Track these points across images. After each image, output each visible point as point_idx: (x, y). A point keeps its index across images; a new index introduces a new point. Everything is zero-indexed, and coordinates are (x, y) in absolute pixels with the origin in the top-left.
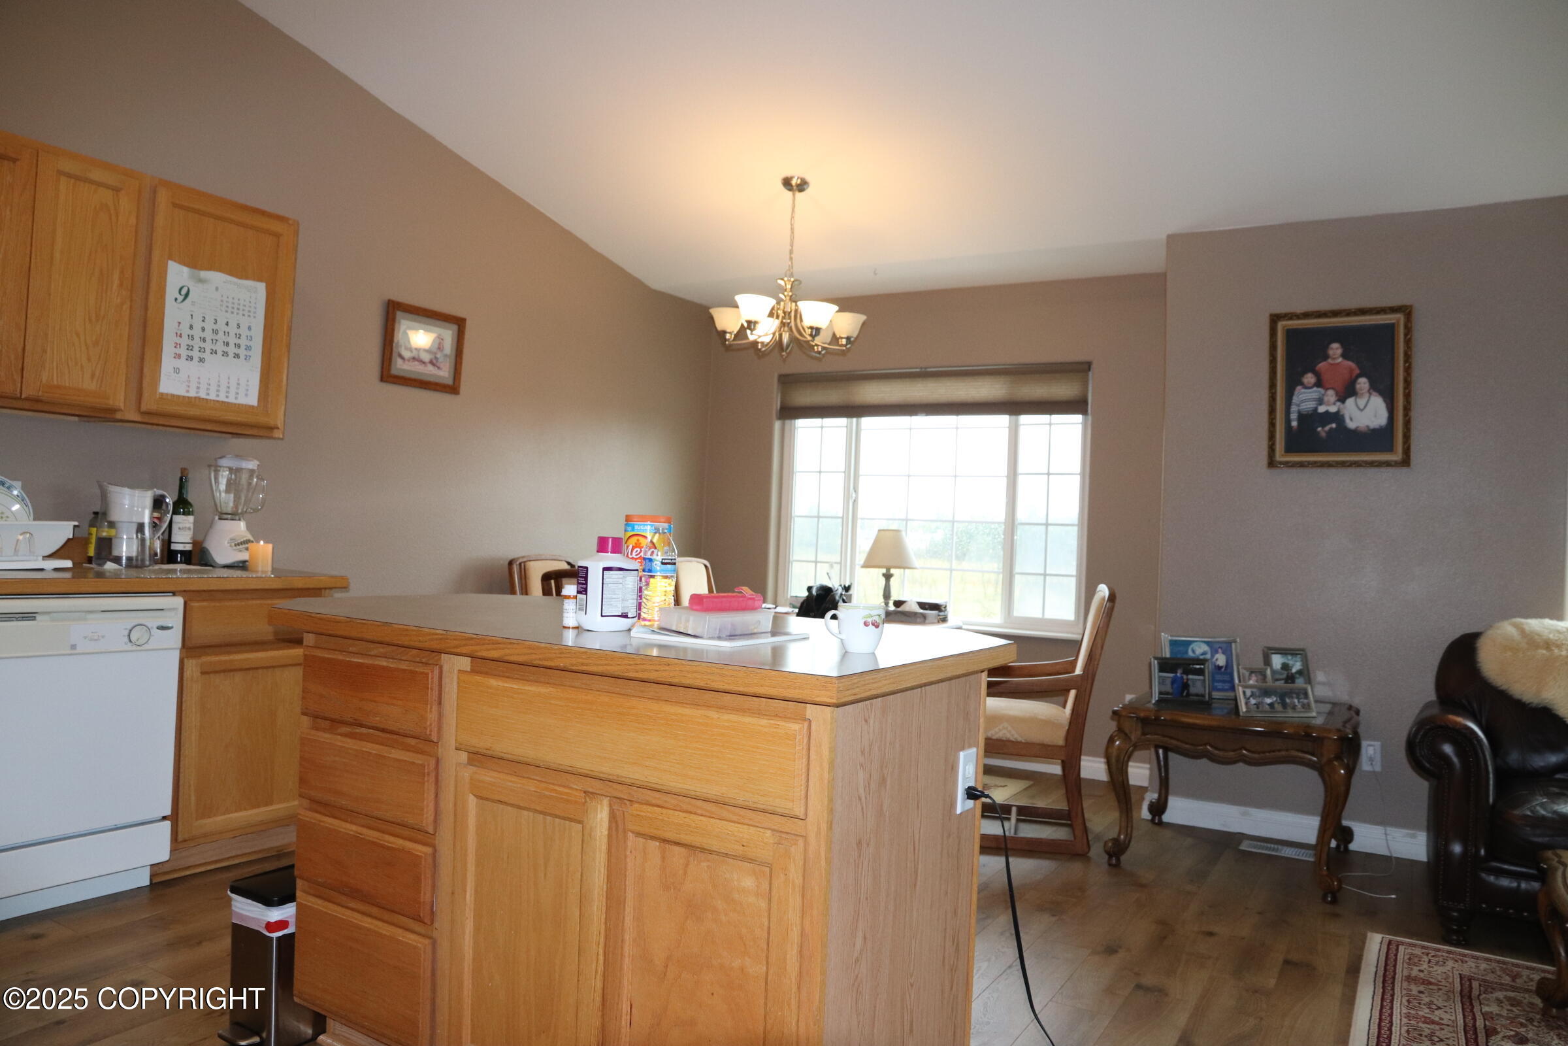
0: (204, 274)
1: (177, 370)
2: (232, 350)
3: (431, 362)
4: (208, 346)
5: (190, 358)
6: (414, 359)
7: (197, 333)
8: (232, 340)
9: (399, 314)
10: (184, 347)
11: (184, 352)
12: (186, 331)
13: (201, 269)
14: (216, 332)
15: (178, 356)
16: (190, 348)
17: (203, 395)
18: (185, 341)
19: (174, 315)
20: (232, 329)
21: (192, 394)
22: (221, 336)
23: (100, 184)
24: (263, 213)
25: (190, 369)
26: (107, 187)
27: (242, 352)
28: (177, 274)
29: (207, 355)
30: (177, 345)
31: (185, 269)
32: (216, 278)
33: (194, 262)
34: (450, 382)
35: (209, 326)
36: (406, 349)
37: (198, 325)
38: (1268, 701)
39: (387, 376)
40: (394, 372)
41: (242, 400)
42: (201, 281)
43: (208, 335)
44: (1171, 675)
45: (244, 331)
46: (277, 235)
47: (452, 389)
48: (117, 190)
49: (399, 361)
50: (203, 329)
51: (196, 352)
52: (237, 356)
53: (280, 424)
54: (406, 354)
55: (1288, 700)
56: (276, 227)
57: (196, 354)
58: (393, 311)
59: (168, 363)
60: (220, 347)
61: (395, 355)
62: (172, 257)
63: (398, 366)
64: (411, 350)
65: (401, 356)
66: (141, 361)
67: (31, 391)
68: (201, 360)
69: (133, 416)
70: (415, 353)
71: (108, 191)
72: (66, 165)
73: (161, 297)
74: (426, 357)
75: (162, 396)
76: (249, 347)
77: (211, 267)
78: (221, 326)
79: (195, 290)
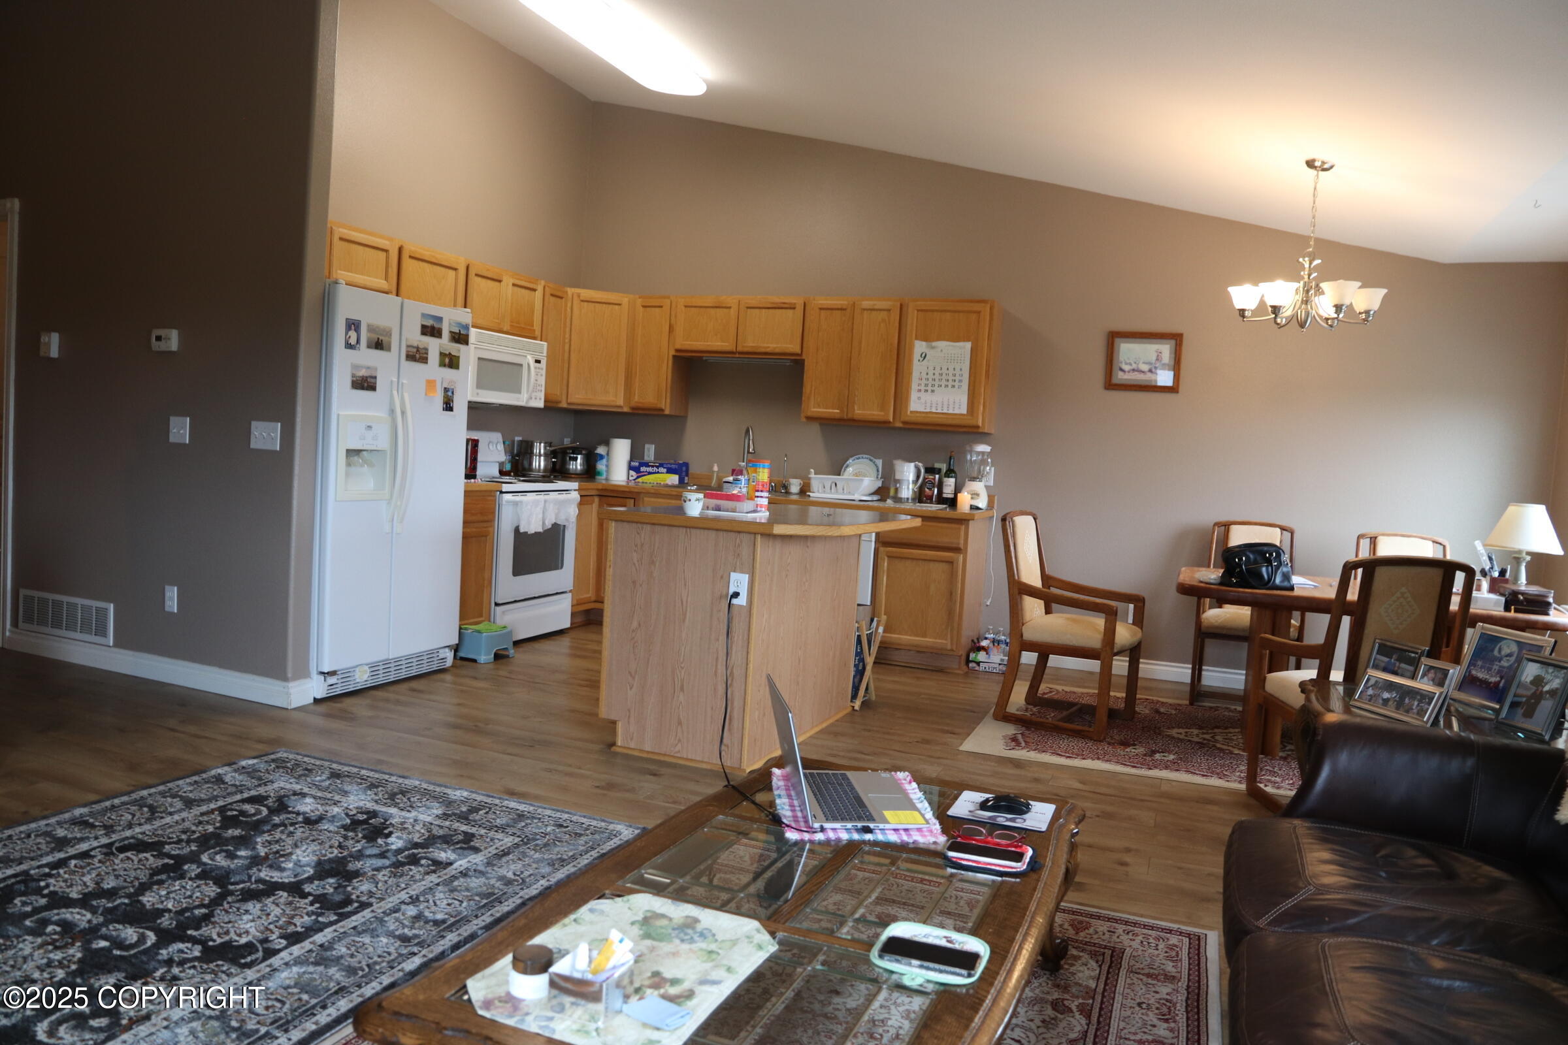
0: (934, 344)
1: (919, 398)
2: (950, 383)
3: (1150, 371)
4: (937, 383)
5: (926, 391)
6: (1134, 370)
7: (930, 377)
8: (951, 378)
9: (1117, 340)
10: (923, 385)
11: (923, 388)
12: (924, 376)
13: (934, 341)
14: (941, 375)
15: (920, 391)
16: (926, 385)
17: (934, 410)
18: (923, 382)
19: (918, 369)
20: (951, 372)
21: (928, 410)
22: (944, 377)
23: (880, 310)
24: (971, 301)
25: (927, 397)
26: (884, 310)
27: (956, 384)
28: (919, 347)
29: (936, 388)
30: (919, 385)
31: (924, 343)
32: (941, 344)
33: (926, 339)
34: (1170, 383)
35: (937, 372)
36: (1126, 364)
37: (931, 372)
38: (1386, 695)
39: (1109, 384)
40: (1115, 381)
41: (957, 411)
42: (933, 348)
43: (937, 377)
44: (1386, 659)
45: (958, 372)
46: (979, 312)
47: (1175, 390)
48: (889, 310)
49: (1121, 375)
50: (934, 374)
51: (929, 389)
52: (954, 386)
53: (980, 425)
54: (1126, 368)
55: (1407, 701)
56: (977, 307)
57: (930, 388)
58: (1113, 337)
59: (914, 395)
60: (944, 383)
61: (1115, 368)
62: (916, 339)
63: (1120, 377)
64: (1131, 364)
65: (1121, 370)
66: (900, 395)
67: (850, 416)
68: (933, 391)
69: (899, 425)
70: (1134, 366)
71: (885, 313)
72: (866, 304)
73: (910, 361)
74: (1145, 368)
75: (911, 412)
76: (960, 381)
77: (939, 339)
78: (944, 371)
79: (930, 353)
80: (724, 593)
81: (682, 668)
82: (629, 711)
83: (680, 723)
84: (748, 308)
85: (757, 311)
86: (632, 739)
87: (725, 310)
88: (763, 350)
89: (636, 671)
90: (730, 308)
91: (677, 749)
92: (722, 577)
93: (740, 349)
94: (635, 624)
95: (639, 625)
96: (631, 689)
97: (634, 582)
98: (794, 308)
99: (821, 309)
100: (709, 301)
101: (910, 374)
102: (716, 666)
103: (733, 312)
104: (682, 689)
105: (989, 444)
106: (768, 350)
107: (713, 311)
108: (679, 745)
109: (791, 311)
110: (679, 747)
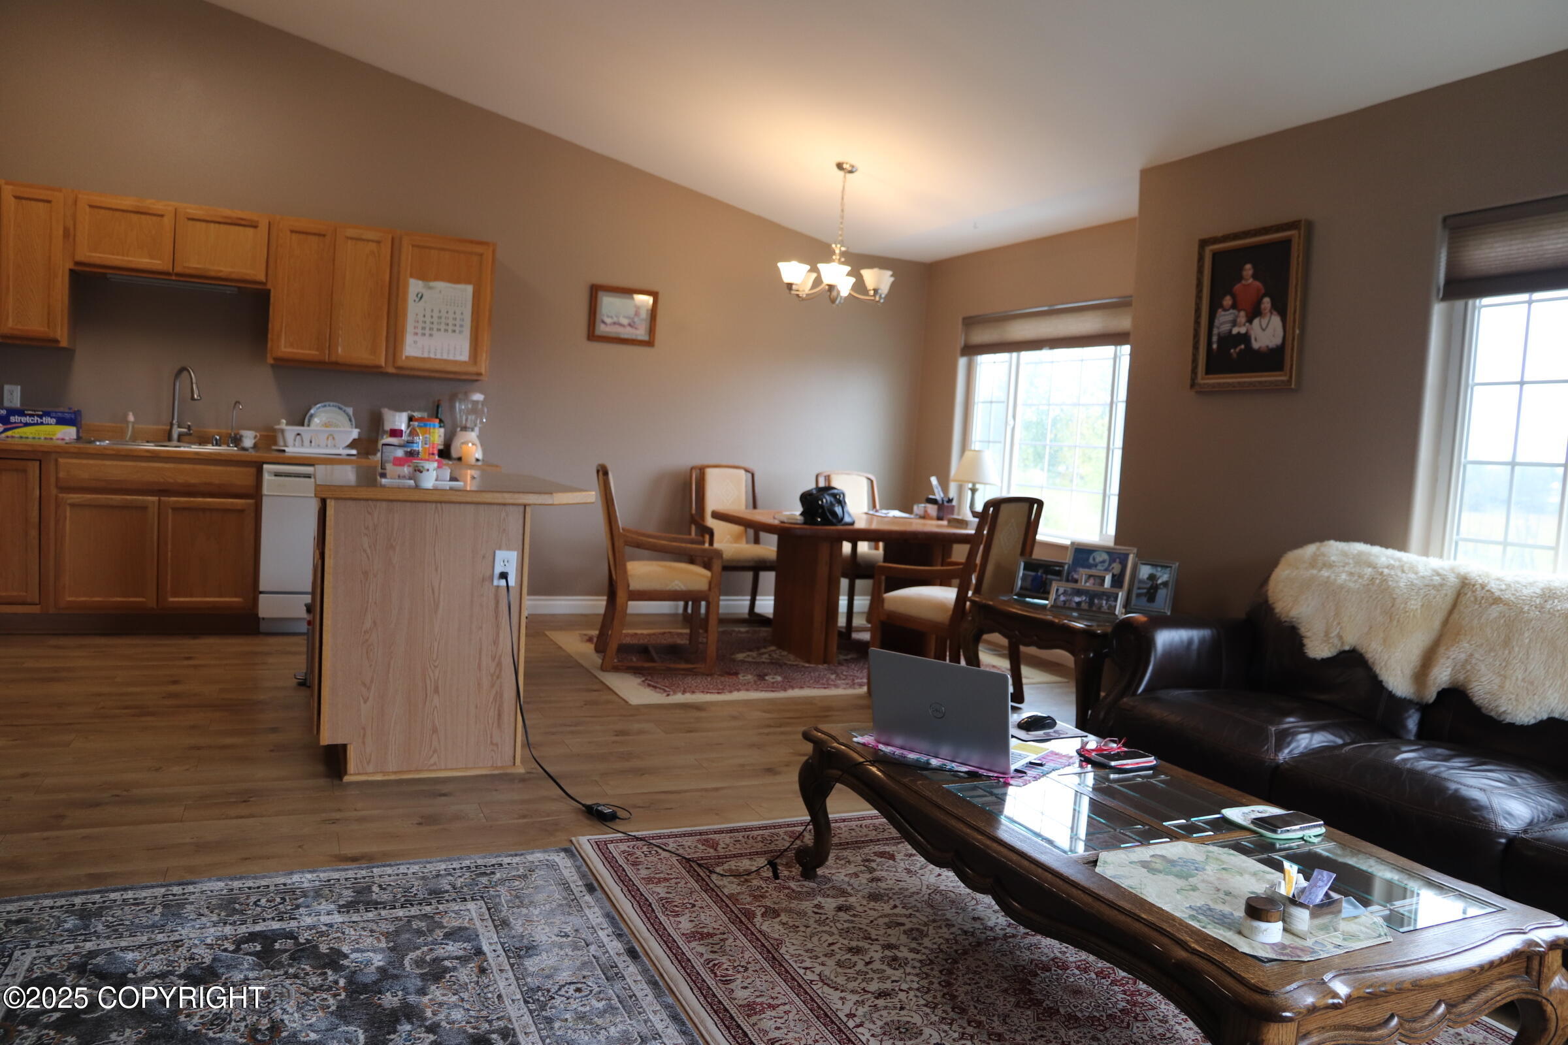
0: (432, 284)
1: (415, 342)
2: (450, 328)
3: (630, 325)
4: (435, 327)
5: (424, 335)
6: (615, 323)
7: (428, 319)
8: (451, 322)
9: (600, 294)
10: (420, 328)
11: (420, 331)
12: (421, 318)
13: (431, 280)
14: (440, 318)
15: (416, 334)
16: (424, 328)
17: (432, 356)
18: (420, 325)
19: (414, 310)
20: (451, 315)
21: (426, 355)
22: (443, 320)
23: (368, 241)
24: (472, 242)
25: (424, 341)
26: (373, 241)
27: (457, 329)
28: (415, 286)
29: (434, 332)
30: (415, 328)
31: (420, 283)
32: (440, 285)
33: (423, 277)
34: (646, 338)
35: (436, 314)
36: (608, 316)
37: (428, 314)
38: (1077, 599)
39: (592, 335)
40: (598, 333)
41: (458, 358)
42: (430, 288)
43: (435, 320)
44: (1033, 574)
45: (458, 316)
46: (481, 255)
47: (649, 343)
48: (378, 242)
49: (603, 327)
50: (432, 317)
52: (454, 331)
53: (483, 372)
54: (608, 321)
55: (1096, 601)
56: (479, 249)
57: (427, 332)
58: (595, 291)
59: (409, 339)
60: (443, 327)
61: (598, 321)
62: (412, 276)
63: (602, 329)
64: (612, 317)
65: (603, 322)
66: (395, 337)
67: (333, 359)
68: (431, 335)
69: (391, 370)
70: (615, 319)
71: (374, 245)
72: (351, 232)
73: (405, 300)
74: (625, 321)
75: (407, 357)
76: (461, 326)
77: (436, 279)
78: (443, 314)
79: (427, 294)
80: (488, 573)
81: (436, 667)
82: (364, 729)
83: (435, 730)
84: (189, 219)
85: (204, 224)
86: (368, 763)
87: (154, 218)
88: (213, 274)
89: (372, 682)
90: (162, 216)
91: (432, 761)
92: (484, 557)
93: (178, 269)
94: (368, 624)
95: (375, 623)
96: (365, 702)
97: (366, 573)
98: (256, 227)
99: (292, 231)
100: (128, 202)
101: (405, 315)
102: (480, 658)
103: (167, 221)
104: (436, 691)
105: (482, 393)
106: (220, 275)
107: (135, 217)
108: (436, 755)
109: (250, 231)
110: (434, 759)
